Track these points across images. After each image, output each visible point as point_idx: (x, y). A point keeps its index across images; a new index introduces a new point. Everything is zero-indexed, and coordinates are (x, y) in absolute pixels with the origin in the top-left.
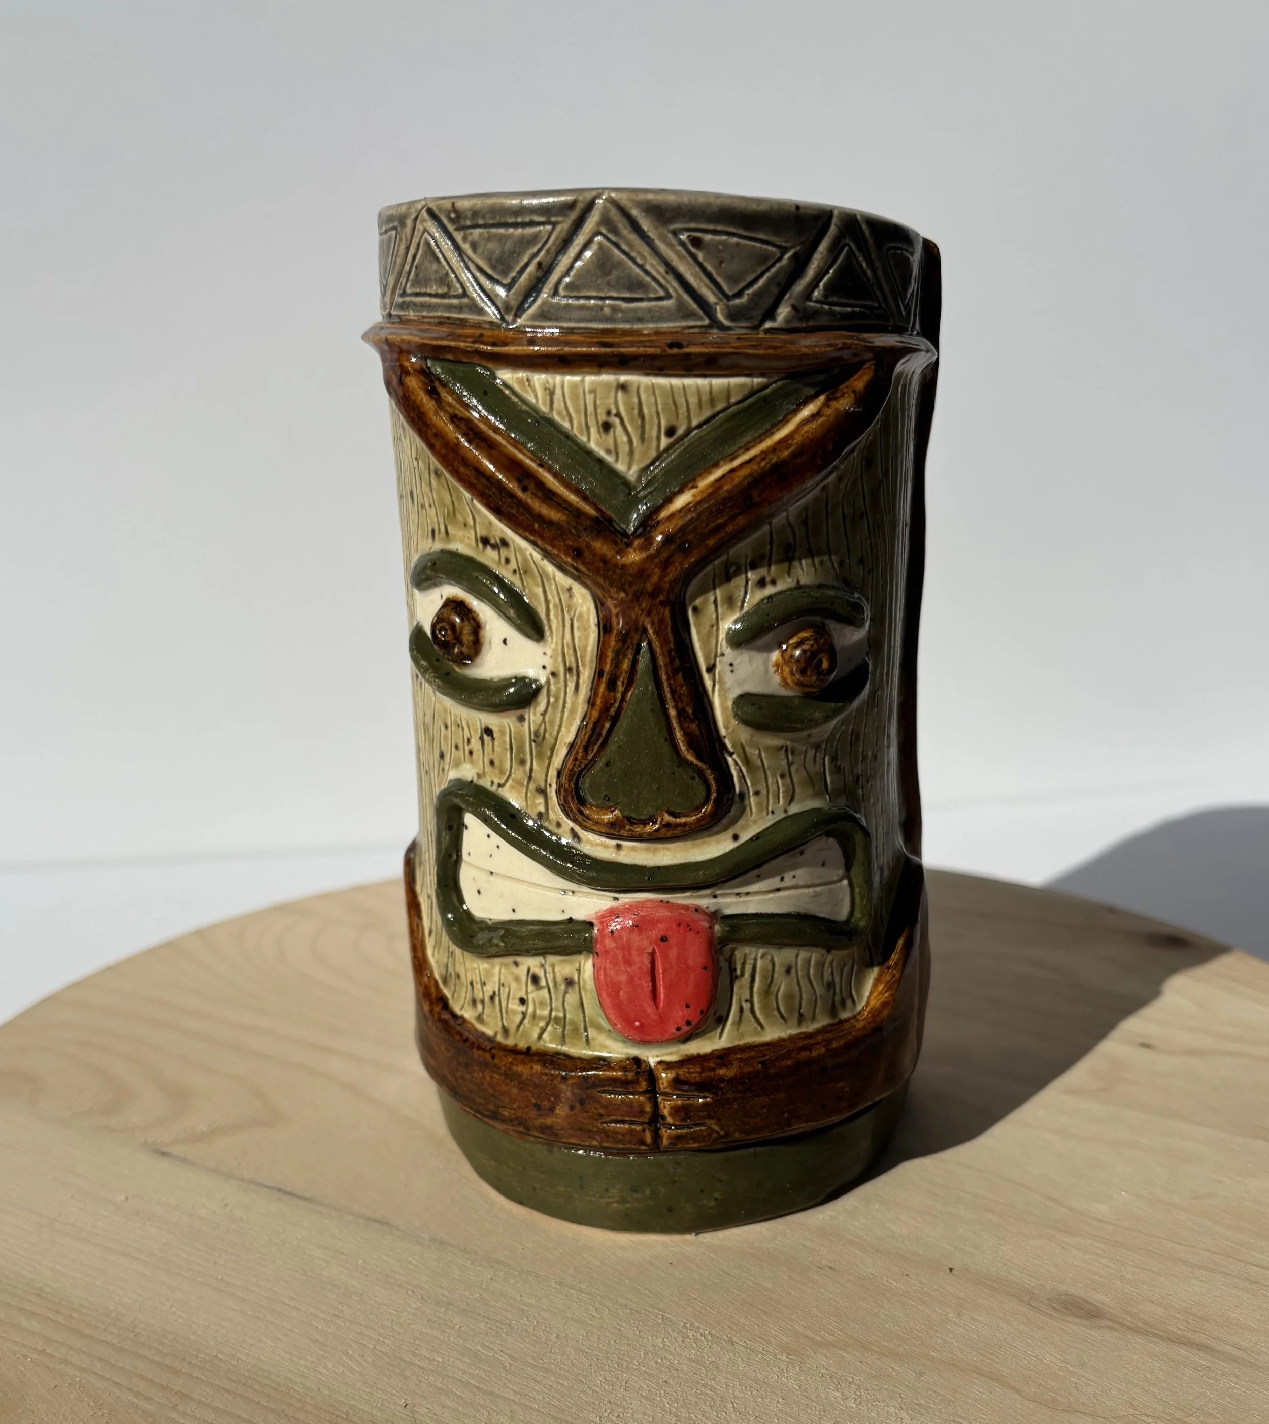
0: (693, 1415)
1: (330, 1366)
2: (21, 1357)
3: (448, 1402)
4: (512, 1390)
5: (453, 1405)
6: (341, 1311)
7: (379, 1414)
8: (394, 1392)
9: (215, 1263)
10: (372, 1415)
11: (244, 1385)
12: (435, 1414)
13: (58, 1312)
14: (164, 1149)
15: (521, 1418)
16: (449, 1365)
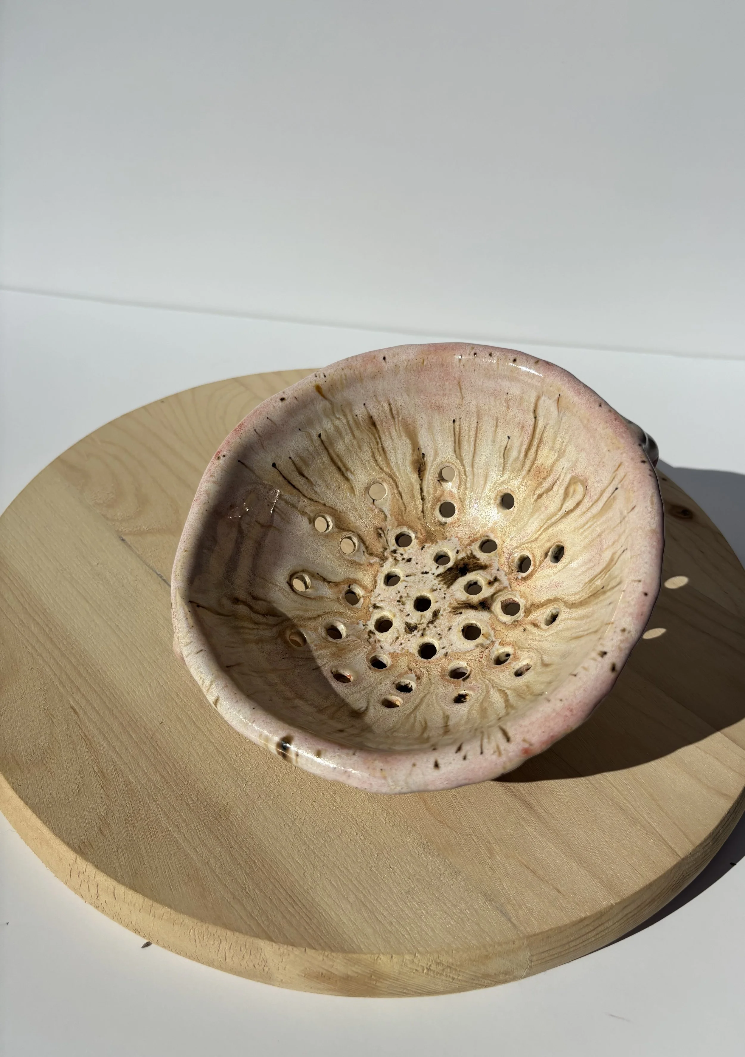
0: (276, 768)
1: (141, 690)
2: (25, 648)
3: (178, 727)
4: (208, 728)
5: (180, 729)
6: (158, 660)
7: (149, 725)
8: (160, 714)
9: (118, 615)
10: (146, 724)
11: (103, 690)
12: (171, 732)
13: (47, 625)
14: (124, 537)
15: (205, 746)
16: (188, 705)
